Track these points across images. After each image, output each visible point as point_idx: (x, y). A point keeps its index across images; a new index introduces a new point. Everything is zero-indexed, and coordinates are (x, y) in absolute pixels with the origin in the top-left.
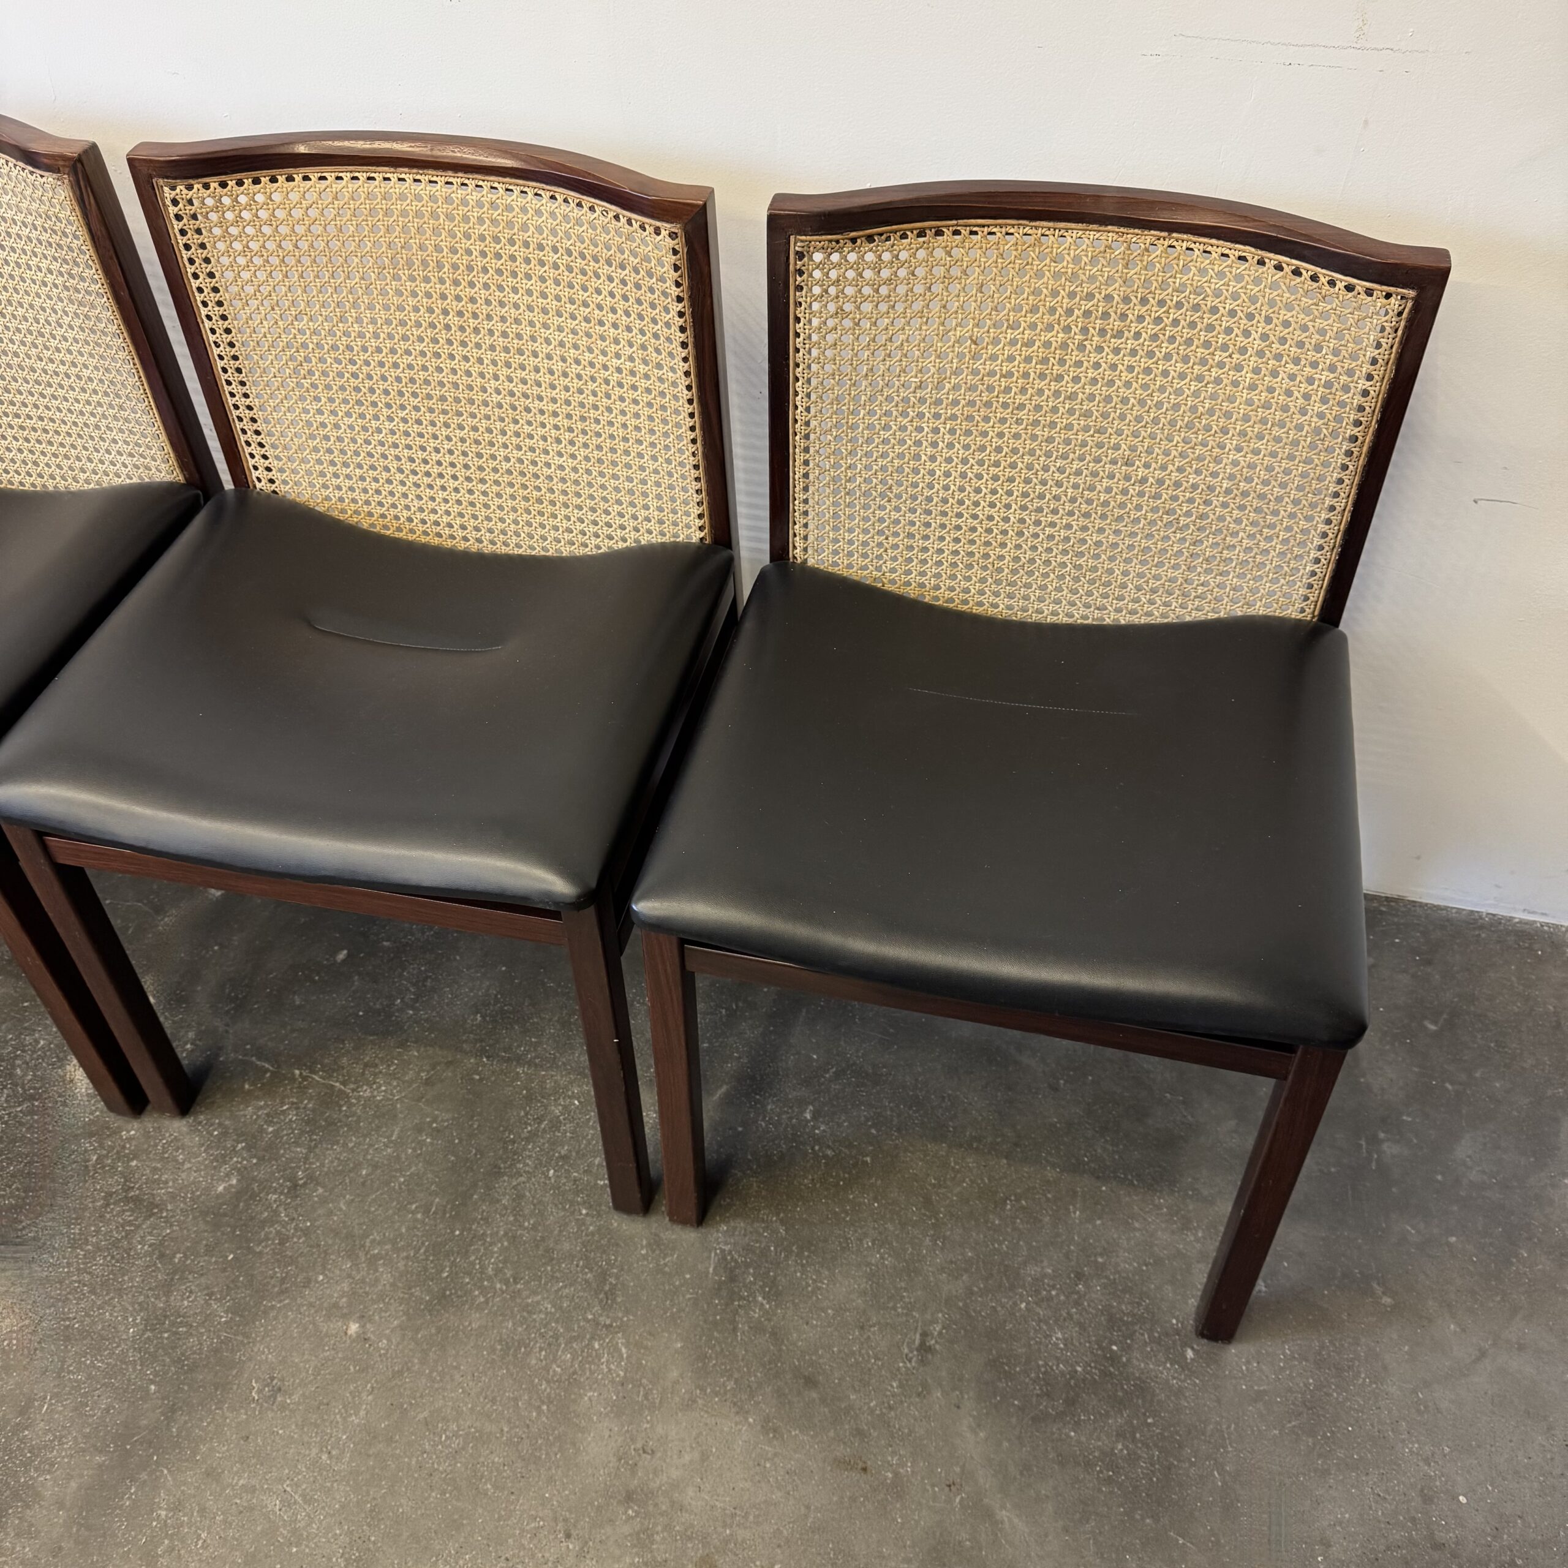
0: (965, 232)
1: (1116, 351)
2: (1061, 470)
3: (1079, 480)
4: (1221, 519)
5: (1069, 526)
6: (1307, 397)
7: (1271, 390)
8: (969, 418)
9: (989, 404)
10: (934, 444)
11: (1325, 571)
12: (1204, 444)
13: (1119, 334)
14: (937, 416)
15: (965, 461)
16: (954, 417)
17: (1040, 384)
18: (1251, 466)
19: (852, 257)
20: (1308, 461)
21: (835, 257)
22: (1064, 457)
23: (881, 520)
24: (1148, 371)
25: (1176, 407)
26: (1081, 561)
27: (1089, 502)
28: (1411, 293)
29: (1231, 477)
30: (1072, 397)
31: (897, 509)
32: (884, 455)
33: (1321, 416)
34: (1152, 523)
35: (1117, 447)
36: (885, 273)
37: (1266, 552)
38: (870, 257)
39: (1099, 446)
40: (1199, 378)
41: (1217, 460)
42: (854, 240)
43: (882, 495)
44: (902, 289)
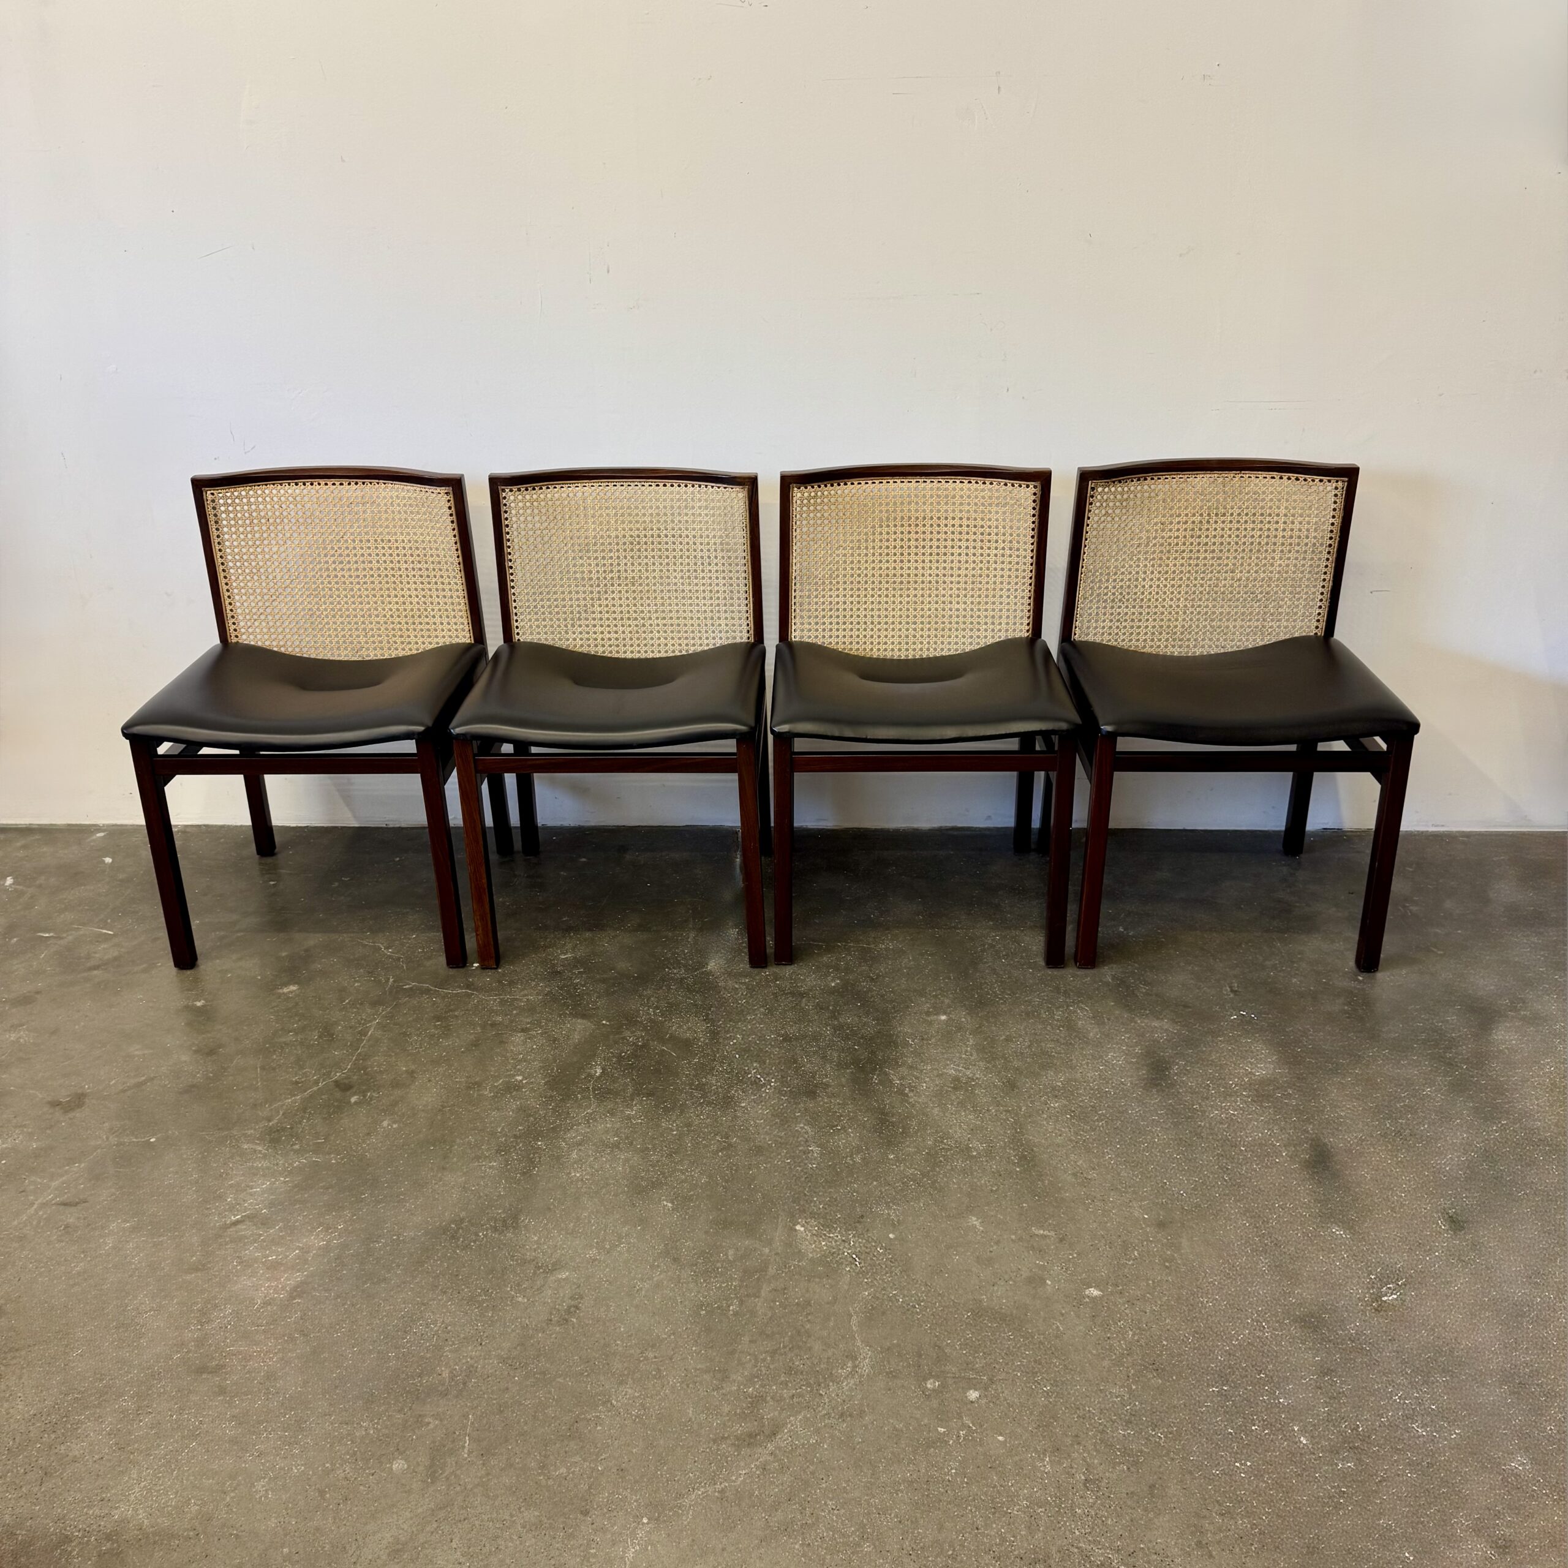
0: (1156, 478)
1: (1223, 522)
2: (1202, 579)
3: (1211, 582)
4: (1276, 593)
5: (1207, 606)
6: (1308, 530)
7: (1292, 530)
8: (1161, 559)
9: (1169, 552)
10: (1145, 573)
11: (1324, 612)
12: (1266, 558)
13: (1224, 515)
14: (1146, 559)
15: (1159, 579)
16: (1154, 559)
17: (1191, 540)
18: (1287, 565)
19: (1113, 489)
20: (1312, 559)
21: (1106, 490)
22: (1204, 572)
23: (1119, 614)
24: (1238, 529)
25: (1252, 543)
26: (1214, 623)
27: (1216, 593)
28: (1346, 479)
29: (1279, 572)
30: (1206, 544)
31: (1127, 607)
32: (1122, 580)
33: (1315, 537)
34: (1245, 600)
35: (1227, 565)
36: (1125, 496)
37: (1297, 606)
38: (1120, 489)
39: (1219, 565)
40: (1261, 529)
41: (1272, 565)
42: (1114, 482)
43: (1120, 601)
44: (1131, 503)
